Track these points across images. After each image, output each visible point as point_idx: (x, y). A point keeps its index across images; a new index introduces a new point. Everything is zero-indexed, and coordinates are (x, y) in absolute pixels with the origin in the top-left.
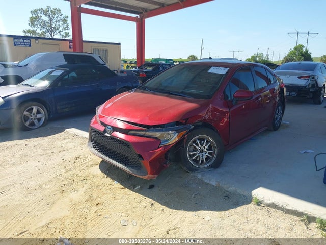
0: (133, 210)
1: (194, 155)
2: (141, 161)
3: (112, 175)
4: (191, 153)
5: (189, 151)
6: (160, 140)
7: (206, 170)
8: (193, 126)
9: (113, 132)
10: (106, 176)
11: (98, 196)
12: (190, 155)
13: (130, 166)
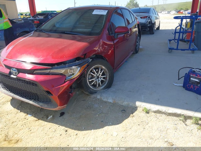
0: (51, 140)
1: (92, 81)
2: (50, 96)
3: (25, 109)
4: (90, 80)
5: (89, 79)
6: (65, 75)
7: (102, 91)
8: (91, 60)
9: (18, 73)
10: (19, 111)
11: (15, 133)
12: (89, 82)
13: (40, 102)
